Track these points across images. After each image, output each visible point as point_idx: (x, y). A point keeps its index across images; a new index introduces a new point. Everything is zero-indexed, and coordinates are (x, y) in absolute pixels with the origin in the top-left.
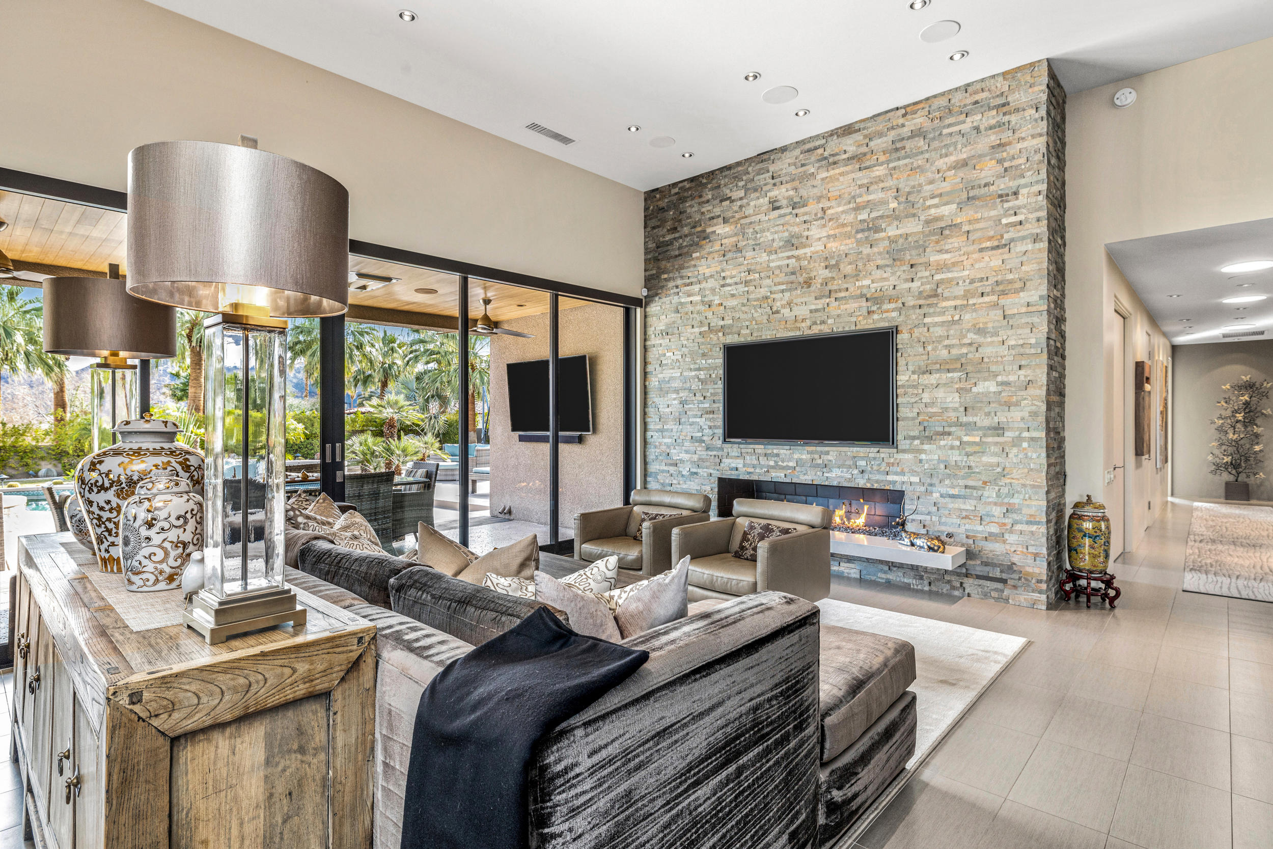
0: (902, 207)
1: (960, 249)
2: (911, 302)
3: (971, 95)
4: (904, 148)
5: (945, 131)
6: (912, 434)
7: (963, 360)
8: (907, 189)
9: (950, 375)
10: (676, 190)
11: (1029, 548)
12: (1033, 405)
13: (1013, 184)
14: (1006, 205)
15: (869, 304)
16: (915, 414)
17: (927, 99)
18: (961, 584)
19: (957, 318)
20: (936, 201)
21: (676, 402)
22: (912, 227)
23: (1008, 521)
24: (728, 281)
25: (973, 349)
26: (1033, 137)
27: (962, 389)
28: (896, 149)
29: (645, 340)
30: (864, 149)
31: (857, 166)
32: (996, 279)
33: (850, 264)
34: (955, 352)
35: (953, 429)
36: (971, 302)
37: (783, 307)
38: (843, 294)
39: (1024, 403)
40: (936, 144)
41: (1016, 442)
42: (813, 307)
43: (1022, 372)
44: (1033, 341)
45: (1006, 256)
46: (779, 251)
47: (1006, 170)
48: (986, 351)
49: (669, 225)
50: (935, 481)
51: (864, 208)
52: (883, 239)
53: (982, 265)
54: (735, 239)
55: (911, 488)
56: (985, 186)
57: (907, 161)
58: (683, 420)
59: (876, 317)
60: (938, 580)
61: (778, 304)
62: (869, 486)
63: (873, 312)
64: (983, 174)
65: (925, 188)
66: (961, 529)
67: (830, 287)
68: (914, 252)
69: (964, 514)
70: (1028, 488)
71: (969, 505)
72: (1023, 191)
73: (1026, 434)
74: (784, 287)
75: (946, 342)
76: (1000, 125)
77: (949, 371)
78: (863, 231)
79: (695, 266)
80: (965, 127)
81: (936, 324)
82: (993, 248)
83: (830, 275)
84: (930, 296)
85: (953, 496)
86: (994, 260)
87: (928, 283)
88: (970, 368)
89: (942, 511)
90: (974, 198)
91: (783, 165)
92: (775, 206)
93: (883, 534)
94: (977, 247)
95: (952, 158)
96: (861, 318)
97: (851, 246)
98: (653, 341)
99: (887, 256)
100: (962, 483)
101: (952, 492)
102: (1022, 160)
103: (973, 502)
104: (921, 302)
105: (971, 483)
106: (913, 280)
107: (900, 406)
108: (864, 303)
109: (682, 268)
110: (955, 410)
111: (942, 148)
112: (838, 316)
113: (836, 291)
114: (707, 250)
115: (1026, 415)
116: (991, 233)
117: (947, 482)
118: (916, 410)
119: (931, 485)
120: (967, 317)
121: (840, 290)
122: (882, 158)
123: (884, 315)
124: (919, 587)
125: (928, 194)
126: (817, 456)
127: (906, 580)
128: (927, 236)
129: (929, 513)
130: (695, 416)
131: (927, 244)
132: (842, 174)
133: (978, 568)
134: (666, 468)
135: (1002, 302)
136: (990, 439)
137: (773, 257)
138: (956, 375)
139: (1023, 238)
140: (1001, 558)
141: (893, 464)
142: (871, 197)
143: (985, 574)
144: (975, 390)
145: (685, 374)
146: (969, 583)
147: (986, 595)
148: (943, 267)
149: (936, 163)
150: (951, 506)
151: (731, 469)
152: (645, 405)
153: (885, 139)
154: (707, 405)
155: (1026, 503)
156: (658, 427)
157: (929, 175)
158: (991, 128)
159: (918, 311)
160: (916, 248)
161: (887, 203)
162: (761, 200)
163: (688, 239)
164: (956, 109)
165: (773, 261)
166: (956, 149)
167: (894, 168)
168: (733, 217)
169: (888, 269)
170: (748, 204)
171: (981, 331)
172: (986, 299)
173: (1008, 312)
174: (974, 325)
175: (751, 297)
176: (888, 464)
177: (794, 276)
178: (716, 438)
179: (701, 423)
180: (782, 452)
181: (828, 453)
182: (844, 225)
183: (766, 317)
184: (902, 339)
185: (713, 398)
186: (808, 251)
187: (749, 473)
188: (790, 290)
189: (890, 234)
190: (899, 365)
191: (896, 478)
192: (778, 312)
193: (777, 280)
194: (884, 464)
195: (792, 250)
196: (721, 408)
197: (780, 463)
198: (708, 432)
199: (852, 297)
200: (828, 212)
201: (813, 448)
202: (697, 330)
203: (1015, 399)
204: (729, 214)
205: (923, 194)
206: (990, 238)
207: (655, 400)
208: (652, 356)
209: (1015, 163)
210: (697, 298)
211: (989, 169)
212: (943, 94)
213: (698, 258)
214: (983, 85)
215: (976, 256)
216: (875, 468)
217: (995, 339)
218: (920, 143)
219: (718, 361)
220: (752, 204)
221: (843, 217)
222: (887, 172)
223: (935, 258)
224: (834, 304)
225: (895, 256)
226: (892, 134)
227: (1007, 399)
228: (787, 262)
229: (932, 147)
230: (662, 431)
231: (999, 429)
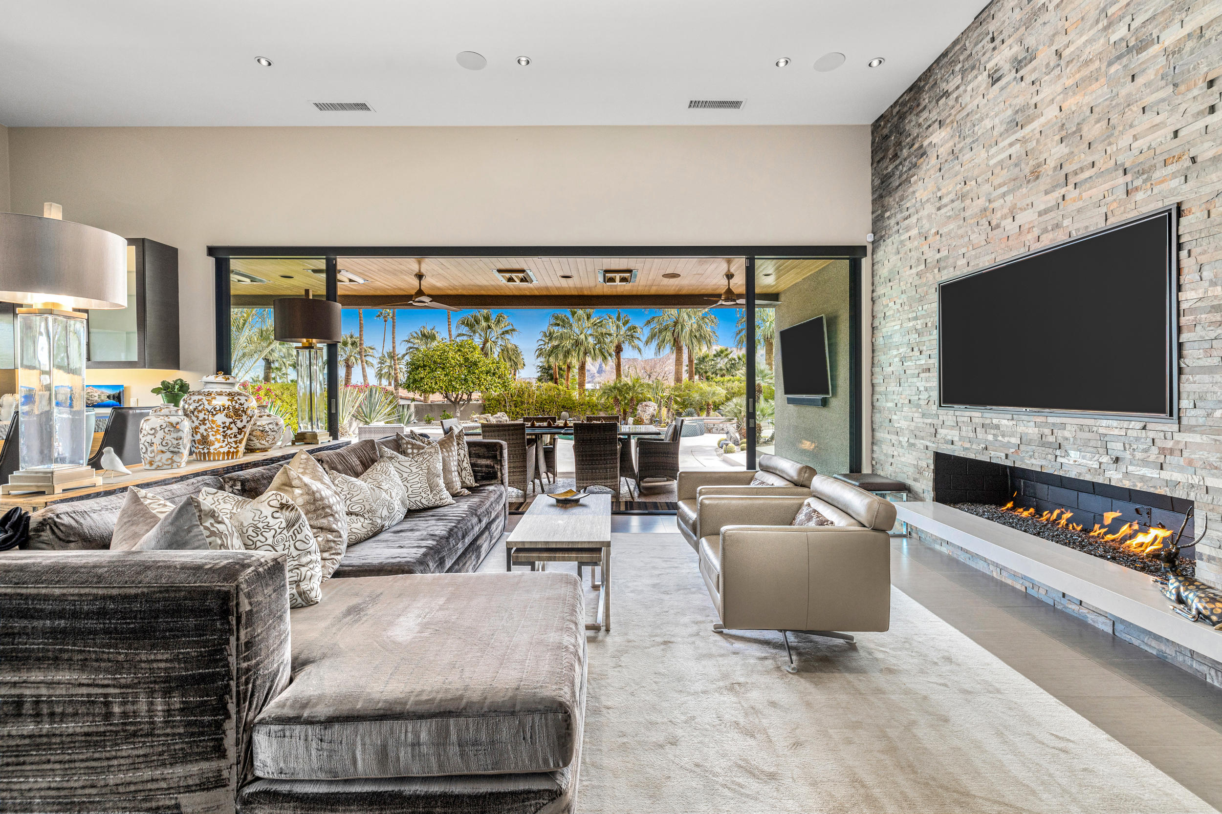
2: (1208, 152)
10: (897, 108)
15: (1129, 177)
21: (895, 360)
24: (946, 200)
29: (873, 292)
33: (1098, 121)
37: (1004, 217)
38: (1084, 175)
42: (1043, 207)
46: (1000, 140)
49: (890, 154)
52: (1156, 56)
54: (952, 142)
55: (1208, 498)
58: (902, 381)
59: (1140, 196)
61: (998, 214)
62: (1127, 484)
63: (1137, 189)
67: (1068, 168)
74: (1004, 189)
78: (1119, 57)
79: (914, 192)
83: (1067, 150)
92: (995, 77)
96: (1115, 205)
97: (1100, 92)
98: (881, 292)
99: (1163, 83)
106: (1212, 110)
107: (1186, 346)
109: (903, 199)
112: (1078, 211)
113: (1076, 173)
114: (924, 168)
121: (1082, 169)
123: (1156, 190)
126: (1047, 431)
137: (994, 150)
141: (1172, 451)
151: (946, 442)
154: (923, 362)
156: (882, 389)
162: (980, 78)
163: (907, 163)
165: (993, 156)
168: (948, 116)
170: (964, 92)
175: (968, 214)
176: (1162, 451)
177: (1018, 169)
178: (932, 402)
179: (918, 384)
180: (1004, 422)
181: (1063, 426)
182: (1087, 63)
183: (984, 237)
184: (1188, 226)
185: (929, 352)
186: (1036, 125)
187: (965, 449)
188: (1011, 191)
189: (1166, 44)
190: (1185, 271)
191: (1177, 476)
192: (998, 226)
193: (996, 182)
194: (1154, 450)
195: (1016, 132)
196: (937, 365)
197: (1000, 438)
198: (924, 396)
199: (1101, 174)
200: (1066, 53)
201: (1042, 419)
202: (914, 271)
204: (946, 113)
207: (880, 358)
208: (878, 308)
210: (914, 232)
213: (915, 182)
216: (1139, 455)
219: (934, 305)
220: (969, 88)
221: (1087, 50)
224: (1072, 194)
225: (1177, 78)
228: (1010, 151)
230: (885, 393)
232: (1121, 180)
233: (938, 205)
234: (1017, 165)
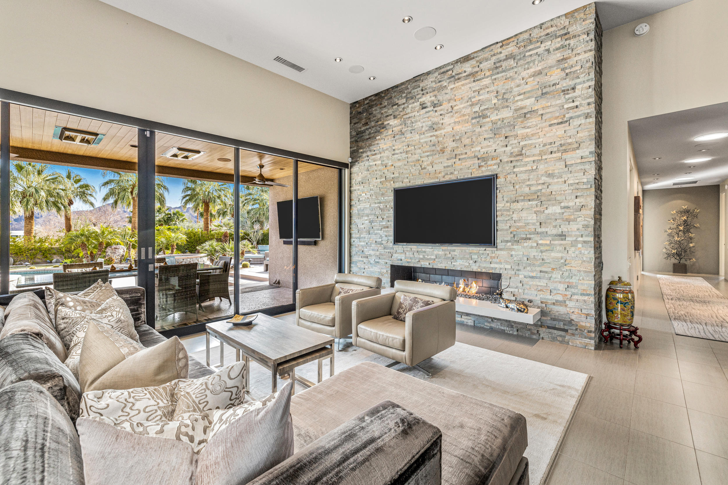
0: (500, 103)
1: (537, 125)
2: (505, 159)
3: (544, 30)
4: (502, 66)
5: (528, 54)
6: (506, 239)
7: (539, 194)
8: (503, 91)
9: (530, 203)
10: (368, 101)
11: (583, 310)
12: (585, 220)
13: (572, 83)
14: (567, 96)
15: (479, 161)
16: (508, 227)
17: (516, 35)
18: (538, 331)
19: (535, 168)
20: (522, 97)
21: (367, 222)
22: (506, 114)
23: (569, 293)
24: (396, 152)
25: (545, 186)
26: (585, 52)
27: (538, 211)
28: (496, 67)
29: (350, 187)
30: (477, 69)
31: (472, 80)
32: (560, 143)
33: (468, 138)
34: (533, 188)
35: (532, 236)
36: (544, 157)
37: (428, 165)
38: (464, 156)
39: (578, 219)
40: (521, 62)
41: (574, 244)
42: (446, 165)
43: (577, 200)
44: (585, 180)
45: (567, 128)
46: (426, 133)
47: (567, 74)
48: (554, 188)
49: (363, 122)
50: (521, 267)
51: (477, 104)
52: (488, 122)
53: (551, 134)
54: (401, 127)
55: (506, 272)
56: (553, 86)
57: (503, 74)
58: (371, 232)
59: (483, 169)
60: (523, 328)
61: (425, 163)
62: (479, 270)
63: (482, 166)
64: (552, 78)
65: (514, 89)
66: (537, 298)
67: (456, 152)
68: (507, 129)
69: (540, 288)
70: (582, 273)
71: (542, 283)
72: (578, 87)
73: (580, 239)
74: (428, 154)
75: (528, 183)
76: (563, 47)
77: (529, 200)
78: (476, 118)
79: (378, 144)
80: (540, 51)
81: (521, 172)
82: (558, 124)
83: (456, 145)
84: (518, 155)
85: (532, 277)
86: (559, 131)
87: (517, 147)
88: (543, 199)
89: (525, 286)
90: (546, 93)
91: (428, 83)
92: (423, 106)
93: (488, 299)
94: (548, 123)
95: (532, 70)
96: (474, 170)
97: (468, 127)
98: (355, 187)
99: (491, 132)
100: (538, 269)
101: (531, 274)
102: (578, 68)
103: (545, 281)
104: (512, 159)
105: (543, 269)
106: (506, 146)
107: (499, 222)
109: (371, 145)
110: (534, 224)
111: (525, 64)
112: (461, 169)
113: (459, 155)
114: (385, 134)
115: (580, 227)
116: (558, 114)
117: (528, 268)
118: (509, 225)
119: (518, 270)
120: (542, 167)
121: (462, 154)
122: (488, 74)
123: (489, 168)
124: (511, 332)
125: (516, 93)
126: (448, 253)
127: (502, 328)
128: (516, 118)
129: (517, 287)
130: (378, 230)
131: (516, 124)
132: (463, 85)
133: (549, 322)
134: (362, 259)
135: (565, 156)
136: (556, 242)
137: (422, 136)
138: (534, 203)
139: (578, 116)
140: (564, 316)
141: (494, 257)
142: (481, 98)
143: (553, 326)
144: (546, 212)
145: (372, 205)
146: (542, 330)
147: (554, 339)
148: (526, 137)
149: (522, 74)
150: (531, 283)
151: (397, 260)
152: (350, 223)
153: (490, 61)
154: (384, 223)
155: (580, 282)
156: (358, 236)
157: (517, 81)
158: (557, 49)
159: (510, 164)
160: (509, 126)
161: (490, 100)
162: (416, 104)
163: (374, 129)
164: (534, 40)
165: (422, 139)
166: (534, 64)
167: (495, 79)
168: (399, 114)
169: (491, 140)
170: (408, 107)
171: (550, 175)
172: (554, 155)
173: (568, 163)
174: (546, 172)
175: (410, 160)
176: (491, 257)
177: (434, 147)
178: (389, 242)
179: (381, 234)
180: (428, 250)
181: (454, 251)
182: (464, 115)
183: (418, 172)
184: (500, 182)
185: (387, 219)
186: (443, 132)
187: (408, 262)
188: (432, 155)
189: (492, 119)
190: (498, 197)
191: (496, 266)
192: (425, 168)
193: (424, 150)
194: (489, 258)
195: (433, 132)
196: (393, 225)
197: (426, 257)
198: (385, 238)
199: (469, 158)
200: (455, 108)
201: (446, 248)
202: (379, 180)
203: (572, 217)
204: (397, 113)
205: (513, 94)
206: (557, 118)
207: (356, 220)
208: (354, 196)
209: (573, 69)
210: (379, 162)
211: (556, 75)
212: (526, 31)
213: (379, 139)
214: (552, 23)
215: (547, 129)
216: (483, 259)
217: (559, 180)
218: (512, 62)
219: (390, 198)
220: (410, 106)
221: (464, 110)
222: (490, 81)
223: (520, 132)
224: (458, 162)
225: (495, 132)
226: (494, 59)
227: (567, 217)
228: (430, 139)
229: (519, 64)
230: (359, 238)
231: (562, 236)
232: (476, 161)
234: (434, 145)
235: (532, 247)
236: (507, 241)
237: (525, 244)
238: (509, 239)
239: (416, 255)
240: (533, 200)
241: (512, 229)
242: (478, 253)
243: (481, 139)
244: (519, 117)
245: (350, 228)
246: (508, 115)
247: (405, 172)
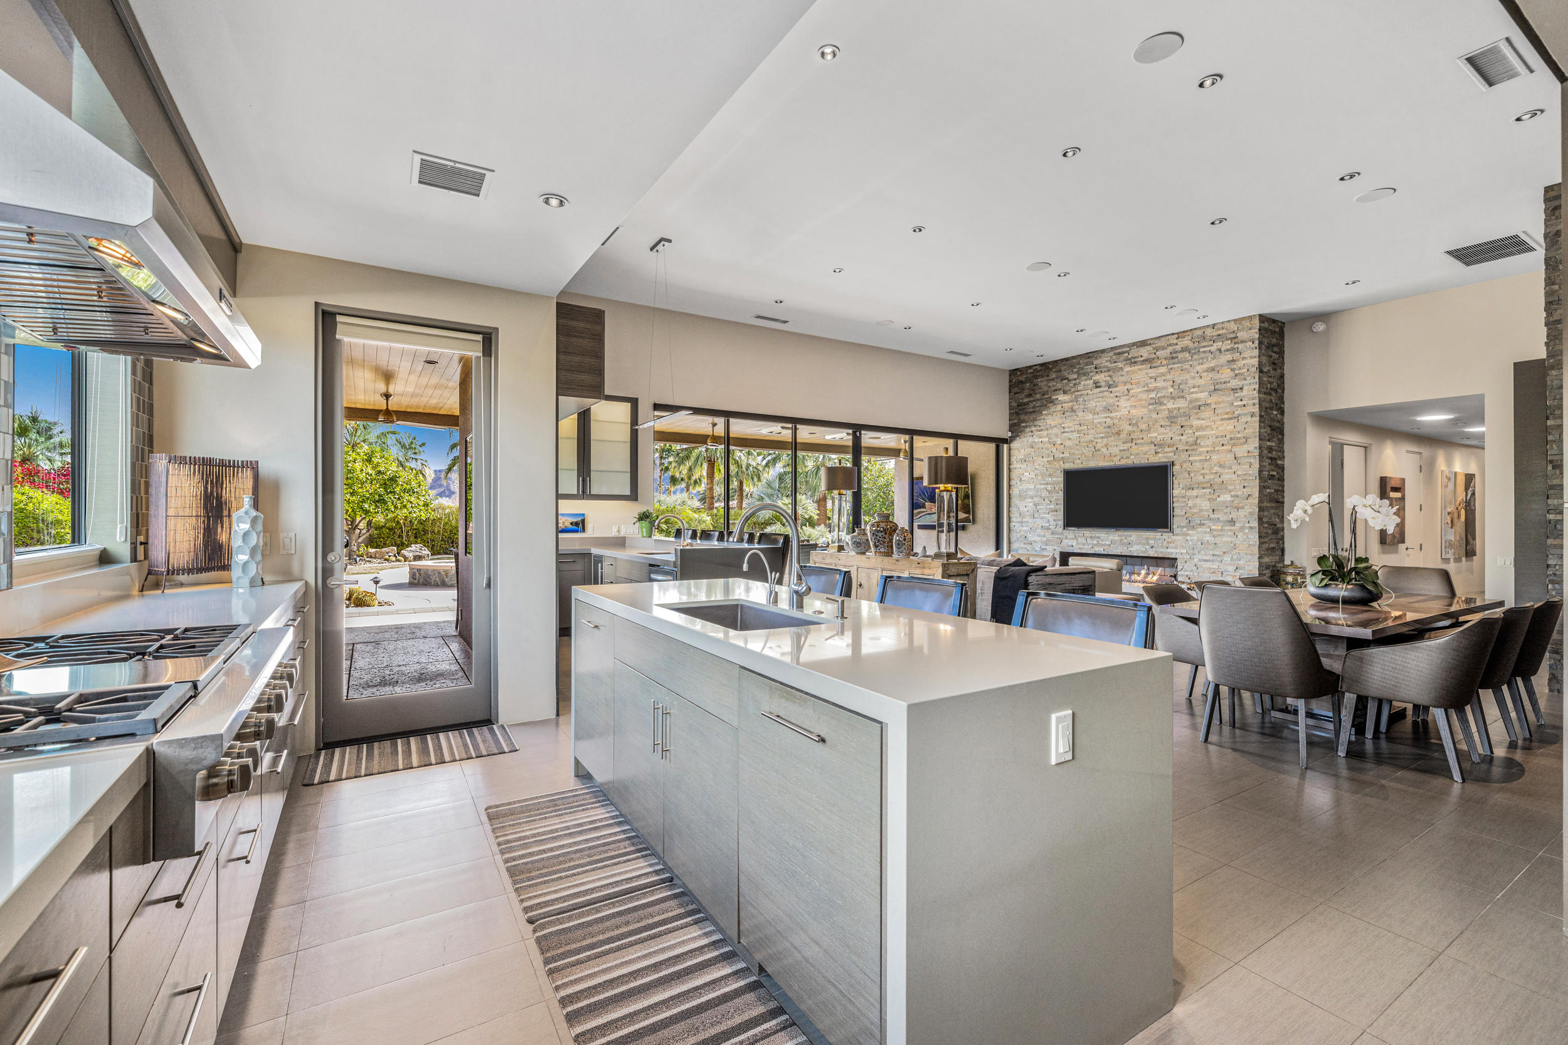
0: (1175, 392)
1: (1210, 418)
2: (1181, 447)
3: (1216, 331)
4: (1177, 357)
5: (1202, 350)
6: (1182, 524)
7: (1212, 482)
8: (1179, 382)
9: (1204, 490)
12: (1251, 508)
13: (1240, 383)
14: (1236, 395)
15: (1156, 448)
16: (1184, 513)
17: (1191, 330)
19: (1208, 458)
20: (1196, 390)
21: (1031, 504)
22: (1181, 404)
24: (1066, 430)
25: (1217, 476)
26: (1251, 358)
27: (1211, 499)
28: (1172, 357)
29: (1010, 464)
30: (1153, 356)
31: (1149, 366)
32: (1230, 437)
33: (1144, 423)
34: (1207, 477)
35: (1206, 522)
36: (1216, 449)
37: (1103, 447)
38: (1140, 441)
39: (1246, 507)
40: (1196, 357)
41: (1242, 529)
42: (1121, 448)
43: (1245, 490)
44: (1251, 472)
45: (1236, 424)
46: (1100, 413)
47: (1236, 375)
48: (1225, 477)
49: (1026, 392)
50: (1195, 552)
51: (1153, 390)
52: (1164, 410)
53: (1222, 428)
54: (1071, 404)
55: (1182, 557)
56: (1224, 383)
57: (1179, 365)
58: (1036, 516)
59: (1160, 455)
61: (1099, 445)
62: (1156, 555)
63: (1159, 453)
64: (1223, 376)
65: (1189, 382)
67: (1132, 436)
68: (1183, 419)
69: (1213, 570)
70: (1248, 555)
71: (1215, 566)
72: (1245, 388)
73: (1247, 525)
74: (1103, 435)
75: (1202, 472)
76: (1232, 349)
77: (1203, 488)
78: (1152, 404)
79: (1044, 419)
80: (1213, 349)
81: (1196, 461)
82: (1229, 419)
83: (1132, 430)
84: (1192, 445)
85: (1207, 561)
86: (1229, 426)
87: (1192, 437)
88: (1215, 487)
89: (1200, 569)
90: (1218, 390)
91: (1103, 361)
92: (1097, 385)
94: (1220, 417)
95: (1206, 366)
96: (1151, 456)
97: (1145, 413)
98: (1014, 465)
99: (1167, 420)
100: (1211, 552)
101: (1206, 558)
102: (1245, 370)
103: (1217, 564)
104: (1187, 448)
105: (1216, 553)
106: (1182, 435)
107: (1176, 508)
108: (1152, 446)
109: (1035, 420)
110: (1207, 510)
111: (1199, 359)
112: (1137, 455)
113: (1136, 439)
114: (1052, 410)
115: (1247, 514)
116: (1228, 410)
117: (1203, 552)
118: (1185, 511)
119: (1193, 554)
120: (1214, 457)
121: (1139, 439)
122: (1164, 362)
123: (1165, 455)
125: (1191, 385)
126: (1124, 538)
128: (1191, 410)
129: (1192, 571)
130: (1045, 513)
131: (1191, 414)
132: (1139, 370)
134: (1024, 546)
135: (1234, 449)
136: (1227, 528)
137: (1096, 416)
138: (1208, 491)
139: (1245, 414)
141: (1171, 542)
142: (1157, 385)
144: (1218, 499)
145: (1038, 486)
148: (1200, 428)
149: (1196, 368)
150: (1205, 566)
151: (1067, 544)
152: (1009, 506)
153: (1166, 351)
154: (1052, 507)
155: (1247, 563)
156: (1019, 520)
157: (1192, 374)
158: (1227, 350)
159: (1185, 453)
160: (1184, 416)
161: (1167, 389)
162: (1088, 381)
163: (1039, 402)
164: (1207, 338)
165: (1096, 419)
166: (1208, 360)
167: (1171, 369)
168: (1070, 390)
169: (1168, 428)
170: (1080, 383)
171: (1221, 466)
172: (1224, 448)
173: (1237, 456)
174: (1218, 462)
175: (1082, 440)
176: (1167, 543)
177: (1110, 429)
178: (1058, 527)
179: (1048, 518)
180: (1102, 535)
181: (1130, 536)
182: (1141, 400)
183: (1092, 454)
184: (1176, 469)
185: (1058, 502)
186: (1118, 414)
187: (1080, 549)
188: (1107, 437)
189: (1168, 407)
190: (1174, 484)
191: (1172, 550)
192: (1099, 450)
193: (1098, 431)
194: (1165, 542)
195: (1108, 413)
196: (1063, 508)
197: (1100, 542)
198: (1053, 523)
199: (1146, 443)
200: (1131, 391)
201: (1122, 533)
202: (1045, 459)
203: (1241, 505)
204: (1067, 388)
205: (1188, 385)
206: (1227, 413)
207: (1017, 503)
208: (1014, 475)
209: (1240, 371)
210: (1046, 439)
211: (1226, 374)
212: (1200, 328)
213: (1046, 414)
214: (1223, 325)
215: (1220, 423)
216: (1160, 545)
217: (1230, 470)
218: (1187, 355)
219: (1060, 479)
220: (1082, 383)
221: (1140, 395)
222: (1166, 370)
223: (1196, 423)
224: (1134, 447)
225: (1172, 419)
226: (1170, 349)
227: (1236, 505)
228: (1104, 420)
229: (1194, 358)
230: (1021, 522)
231: (1232, 522)
233: (1063, 430)
234: (1109, 427)
235: (1206, 533)
236: (1184, 527)
237: (1200, 530)
238: (1184, 524)
239: (1089, 541)
240: (1206, 488)
241: (1187, 515)
242: (1155, 539)
243: (1158, 426)
244: (1194, 408)
245: (1009, 511)
246: (1184, 406)
247: (1076, 452)
